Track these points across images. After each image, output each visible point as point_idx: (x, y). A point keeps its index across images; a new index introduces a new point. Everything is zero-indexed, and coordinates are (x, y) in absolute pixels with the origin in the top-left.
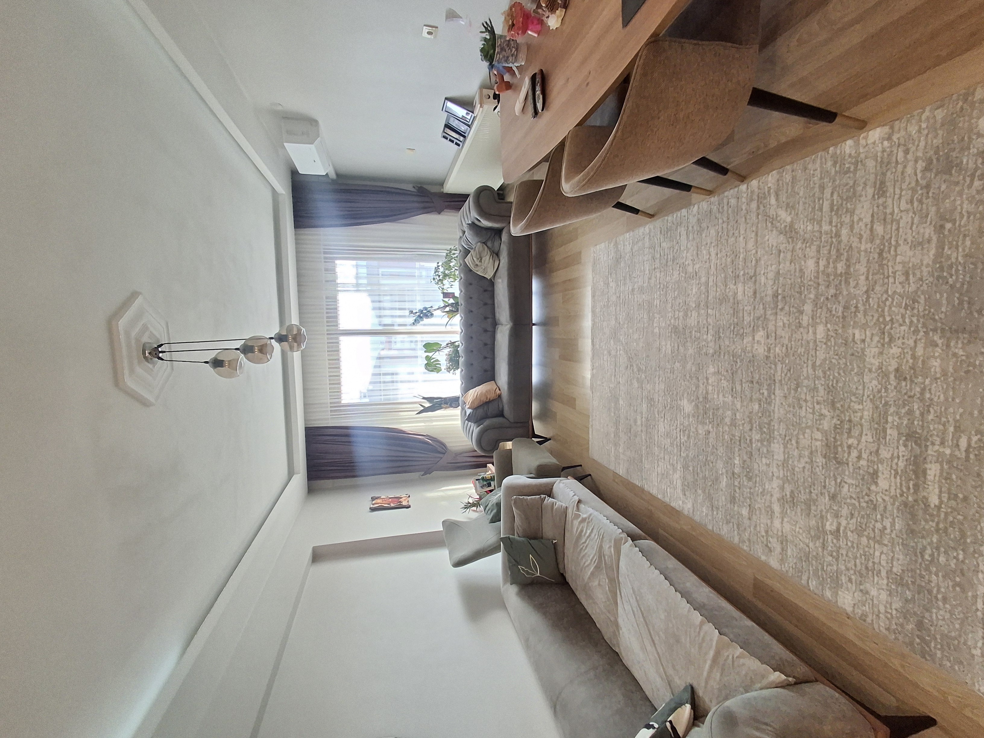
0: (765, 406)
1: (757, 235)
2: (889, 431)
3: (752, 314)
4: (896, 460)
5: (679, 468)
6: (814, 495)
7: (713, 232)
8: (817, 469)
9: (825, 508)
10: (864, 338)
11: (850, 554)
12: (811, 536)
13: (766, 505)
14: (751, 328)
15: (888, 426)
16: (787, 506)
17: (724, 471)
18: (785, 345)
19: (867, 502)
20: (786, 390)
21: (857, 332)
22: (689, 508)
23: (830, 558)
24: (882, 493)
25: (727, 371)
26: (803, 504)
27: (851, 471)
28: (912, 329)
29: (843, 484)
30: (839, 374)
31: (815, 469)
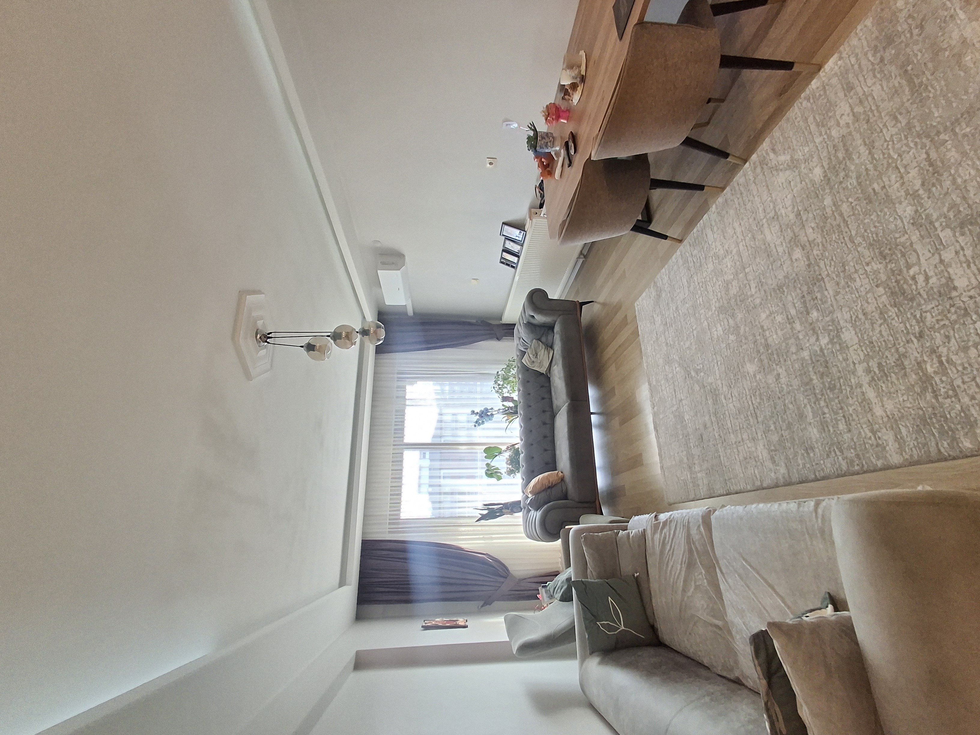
0: (822, 306)
1: (767, 186)
2: (942, 235)
3: (784, 244)
4: (961, 252)
5: (760, 437)
6: (902, 350)
7: (732, 212)
8: (893, 322)
9: (918, 353)
10: (883, 185)
11: (966, 379)
12: (918, 394)
13: (860, 401)
14: (787, 254)
15: (939, 231)
16: (880, 383)
17: (806, 401)
18: (820, 244)
19: (956, 312)
20: (835, 278)
21: (876, 186)
22: (784, 474)
23: (949, 400)
24: (965, 291)
25: (778, 305)
26: (895, 368)
27: (925, 297)
28: (919, 147)
29: (924, 314)
30: (875, 227)
31: (891, 323)
